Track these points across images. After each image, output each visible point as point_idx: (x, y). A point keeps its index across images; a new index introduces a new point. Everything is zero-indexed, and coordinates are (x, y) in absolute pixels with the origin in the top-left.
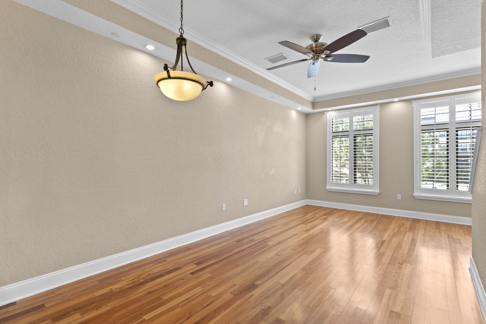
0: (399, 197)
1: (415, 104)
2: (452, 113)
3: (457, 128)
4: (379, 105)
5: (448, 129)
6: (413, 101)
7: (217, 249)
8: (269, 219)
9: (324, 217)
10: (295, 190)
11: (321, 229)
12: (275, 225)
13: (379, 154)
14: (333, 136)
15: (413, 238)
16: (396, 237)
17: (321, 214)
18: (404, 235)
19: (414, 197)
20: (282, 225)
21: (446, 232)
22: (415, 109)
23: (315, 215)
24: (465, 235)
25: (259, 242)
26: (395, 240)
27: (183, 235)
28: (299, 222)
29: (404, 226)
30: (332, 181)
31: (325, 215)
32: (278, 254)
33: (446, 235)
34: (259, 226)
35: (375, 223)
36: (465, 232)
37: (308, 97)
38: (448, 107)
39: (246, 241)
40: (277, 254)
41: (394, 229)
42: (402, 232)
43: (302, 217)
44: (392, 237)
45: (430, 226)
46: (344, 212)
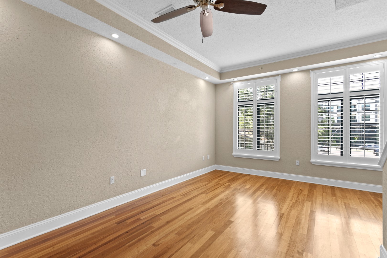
0: (298, 162)
1: (312, 74)
2: (347, 83)
3: (350, 97)
4: (280, 75)
5: (342, 97)
6: (310, 71)
7: (83, 237)
8: (172, 188)
9: (228, 184)
10: (204, 157)
11: (220, 200)
12: (174, 196)
13: (279, 122)
14: (238, 105)
15: (312, 210)
16: (295, 209)
17: (226, 180)
18: (303, 205)
19: (311, 163)
20: (181, 196)
21: (342, 200)
22: (312, 79)
23: (220, 181)
24: (361, 203)
25: (143, 223)
26: (294, 213)
27: (46, 220)
28: (201, 192)
29: (302, 193)
30: (238, 147)
31: (229, 181)
32: (157, 244)
33: (343, 203)
34: (157, 197)
35: (275, 190)
36: (360, 199)
37: (215, 67)
38: (343, 76)
39: (129, 221)
40: (155, 243)
41: (293, 198)
42: (300, 201)
43: (205, 185)
44: (290, 209)
45: (326, 193)
46: (248, 178)
